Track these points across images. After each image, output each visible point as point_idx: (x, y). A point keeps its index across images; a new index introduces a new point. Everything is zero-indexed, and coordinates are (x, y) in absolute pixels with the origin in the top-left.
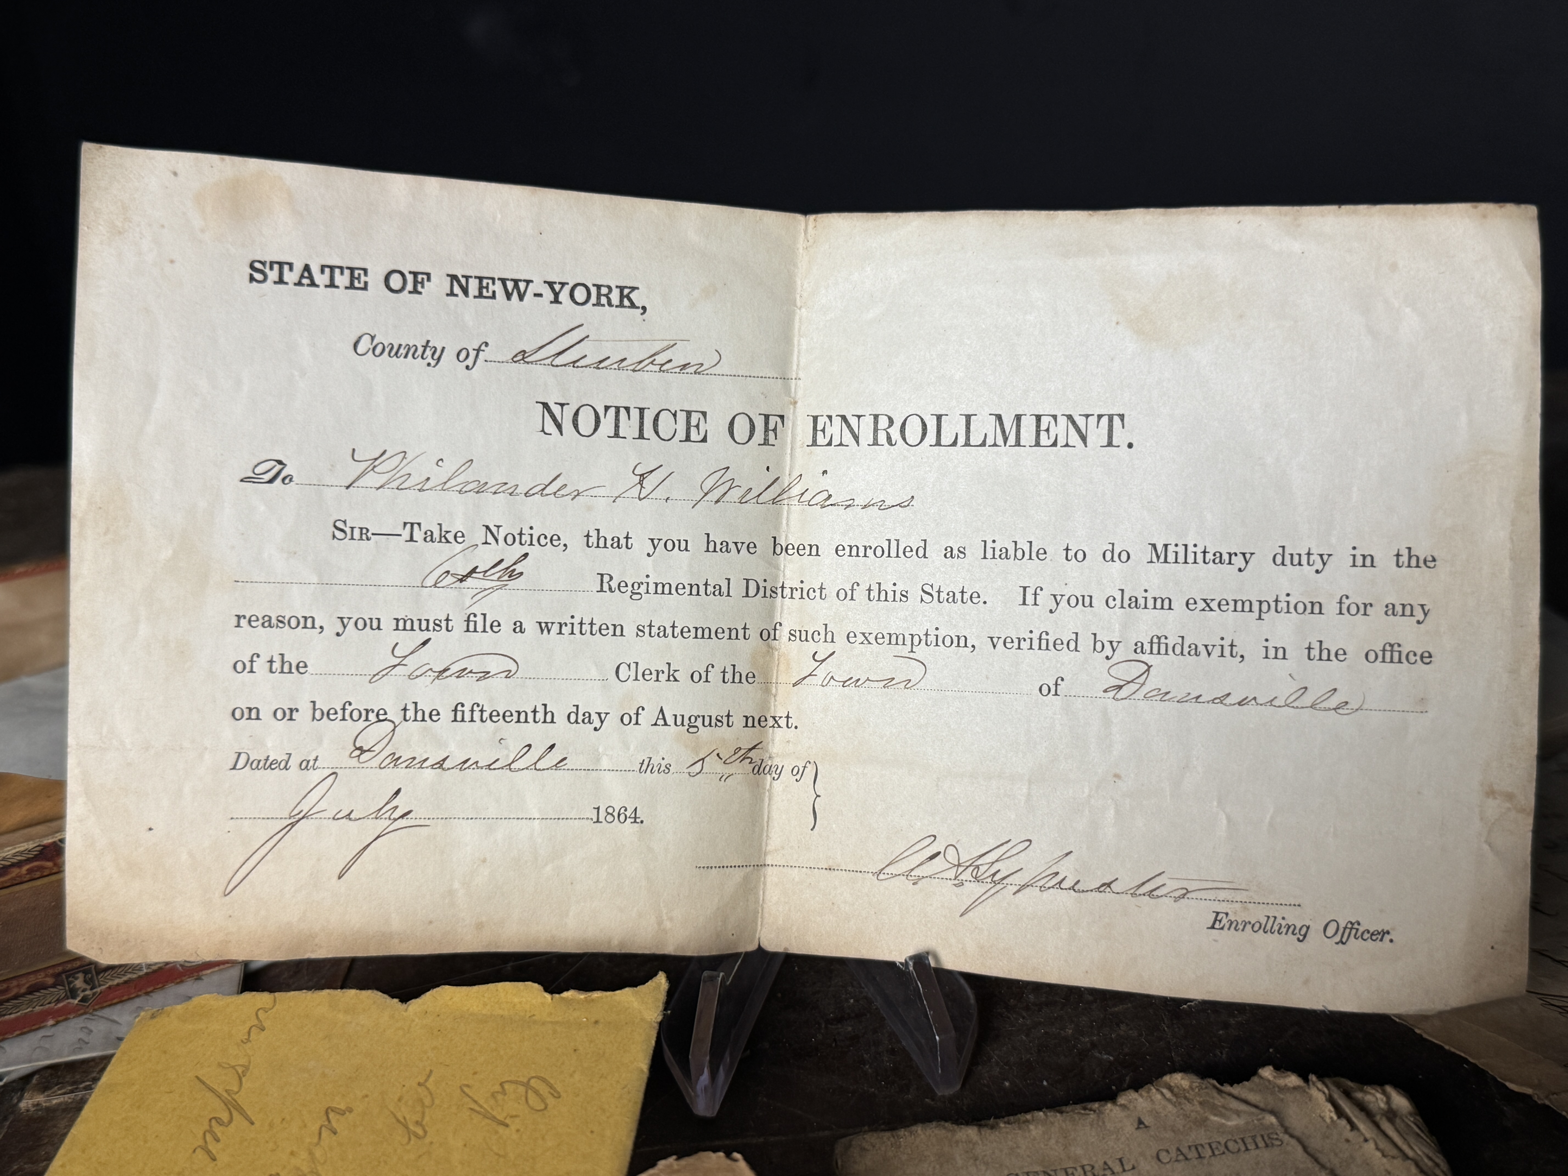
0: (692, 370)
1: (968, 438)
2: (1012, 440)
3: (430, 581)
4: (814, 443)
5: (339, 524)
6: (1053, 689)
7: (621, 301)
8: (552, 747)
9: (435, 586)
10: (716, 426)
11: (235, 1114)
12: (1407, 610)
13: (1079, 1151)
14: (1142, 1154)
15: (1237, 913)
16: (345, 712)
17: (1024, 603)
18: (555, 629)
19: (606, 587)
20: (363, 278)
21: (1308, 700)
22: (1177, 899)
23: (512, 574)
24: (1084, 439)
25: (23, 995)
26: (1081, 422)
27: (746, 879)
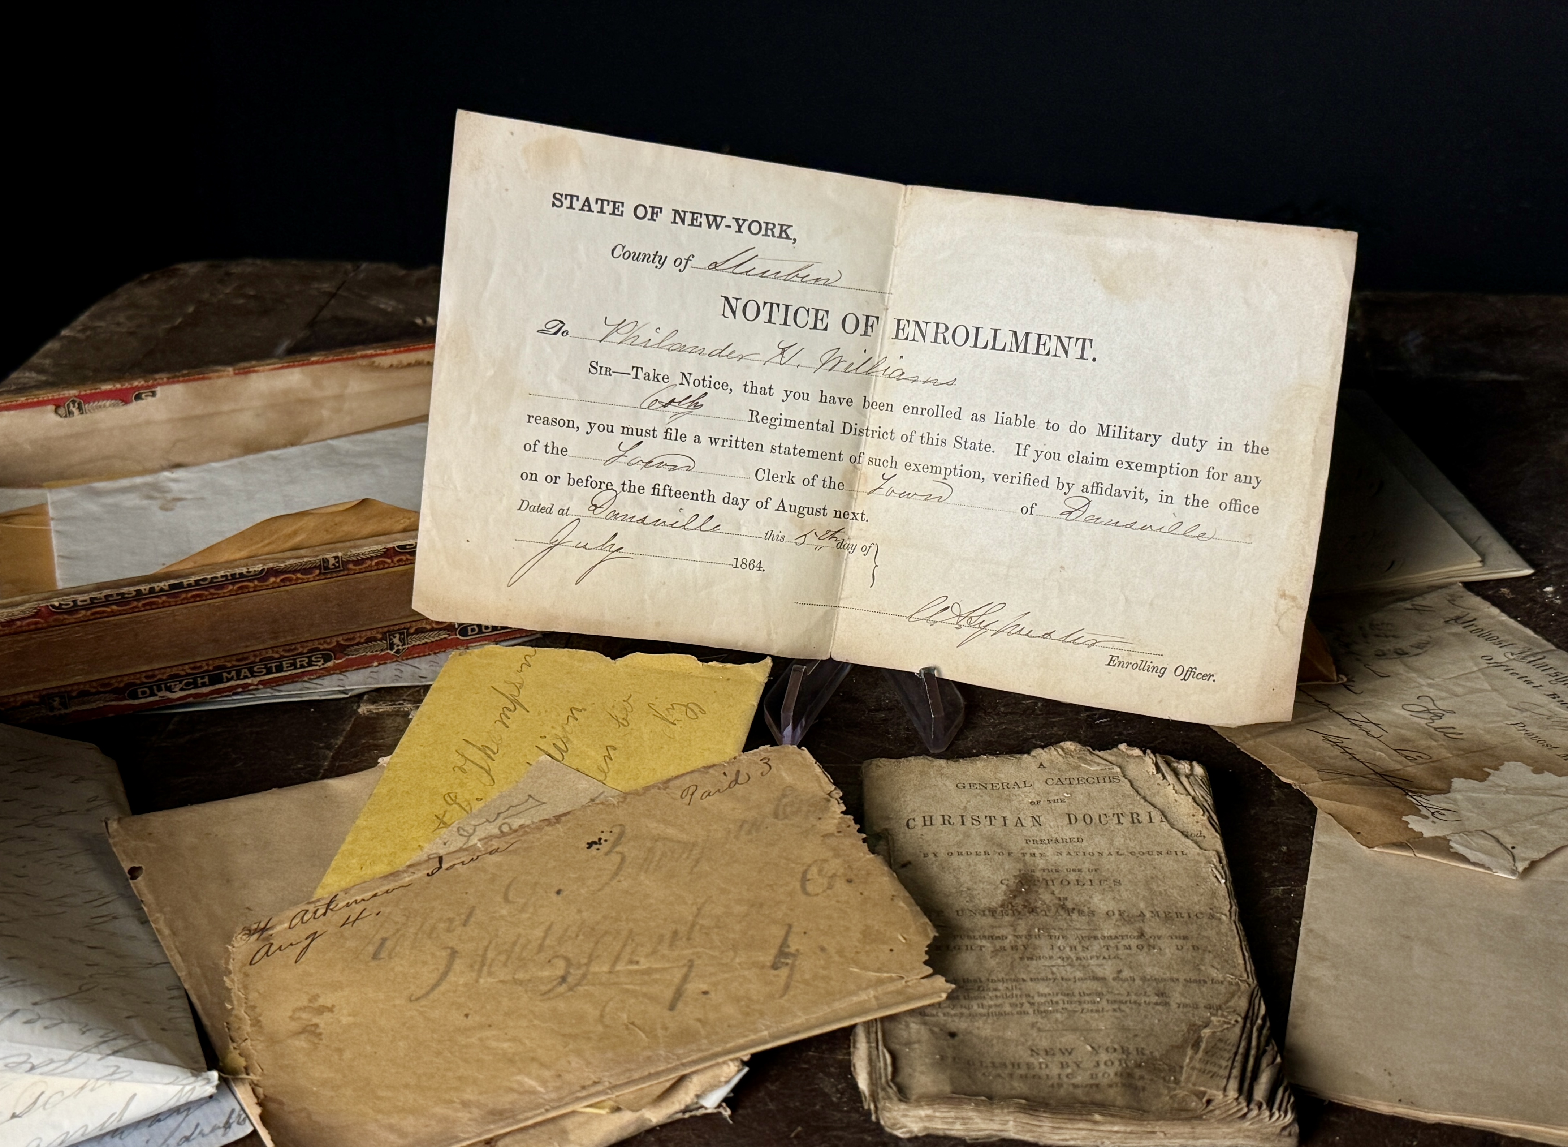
0: (822, 282)
1: (994, 345)
2: (1021, 348)
3: (645, 405)
4: (897, 337)
5: (593, 364)
6: (1028, 511)
7: (781, 234)
8: (712, 517)
9: (648, 408)
10: (834, 321)
11: (517, 706)
12: (1248, 479)
13: (1003, 776)
14: (1038, 780)
15: (1124, 657)
16: (588, 482)
17: (1018, 454)
18: (720, 442)
19: (754, 419)
20: (621, 209)
21: (1182, 530)
22: (1089, 646)
23: (696, 405)
24: (1066, 352)
25: (362, 644)
26: (1066, 341)
27: (826, 613)
